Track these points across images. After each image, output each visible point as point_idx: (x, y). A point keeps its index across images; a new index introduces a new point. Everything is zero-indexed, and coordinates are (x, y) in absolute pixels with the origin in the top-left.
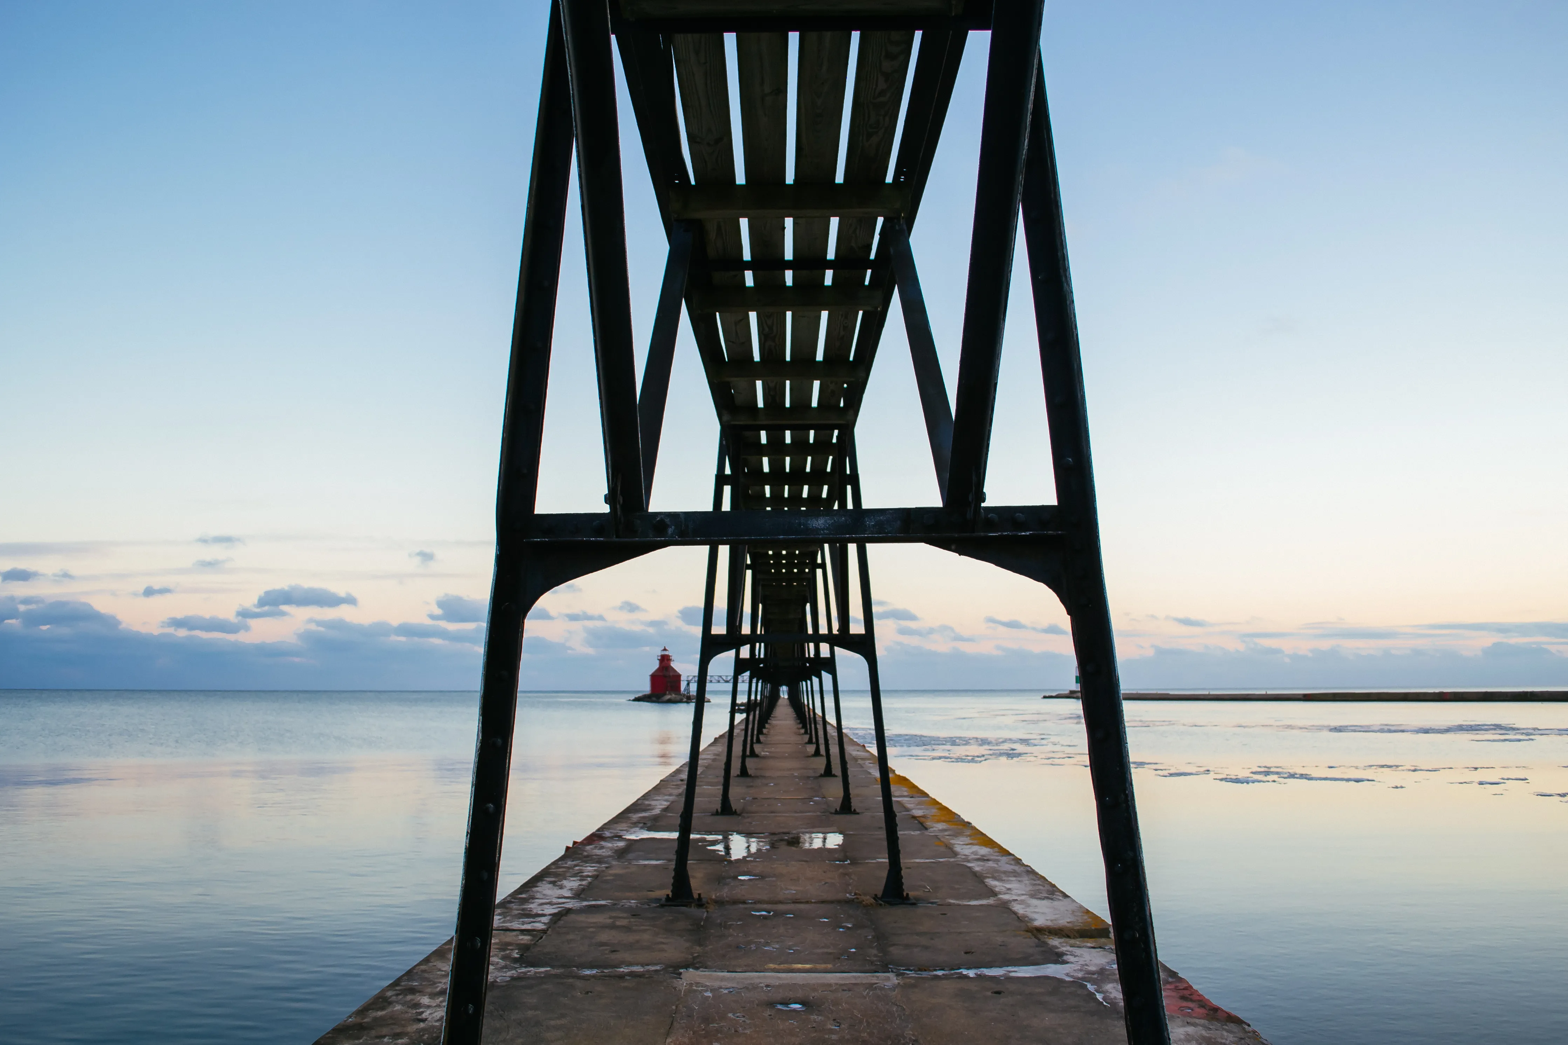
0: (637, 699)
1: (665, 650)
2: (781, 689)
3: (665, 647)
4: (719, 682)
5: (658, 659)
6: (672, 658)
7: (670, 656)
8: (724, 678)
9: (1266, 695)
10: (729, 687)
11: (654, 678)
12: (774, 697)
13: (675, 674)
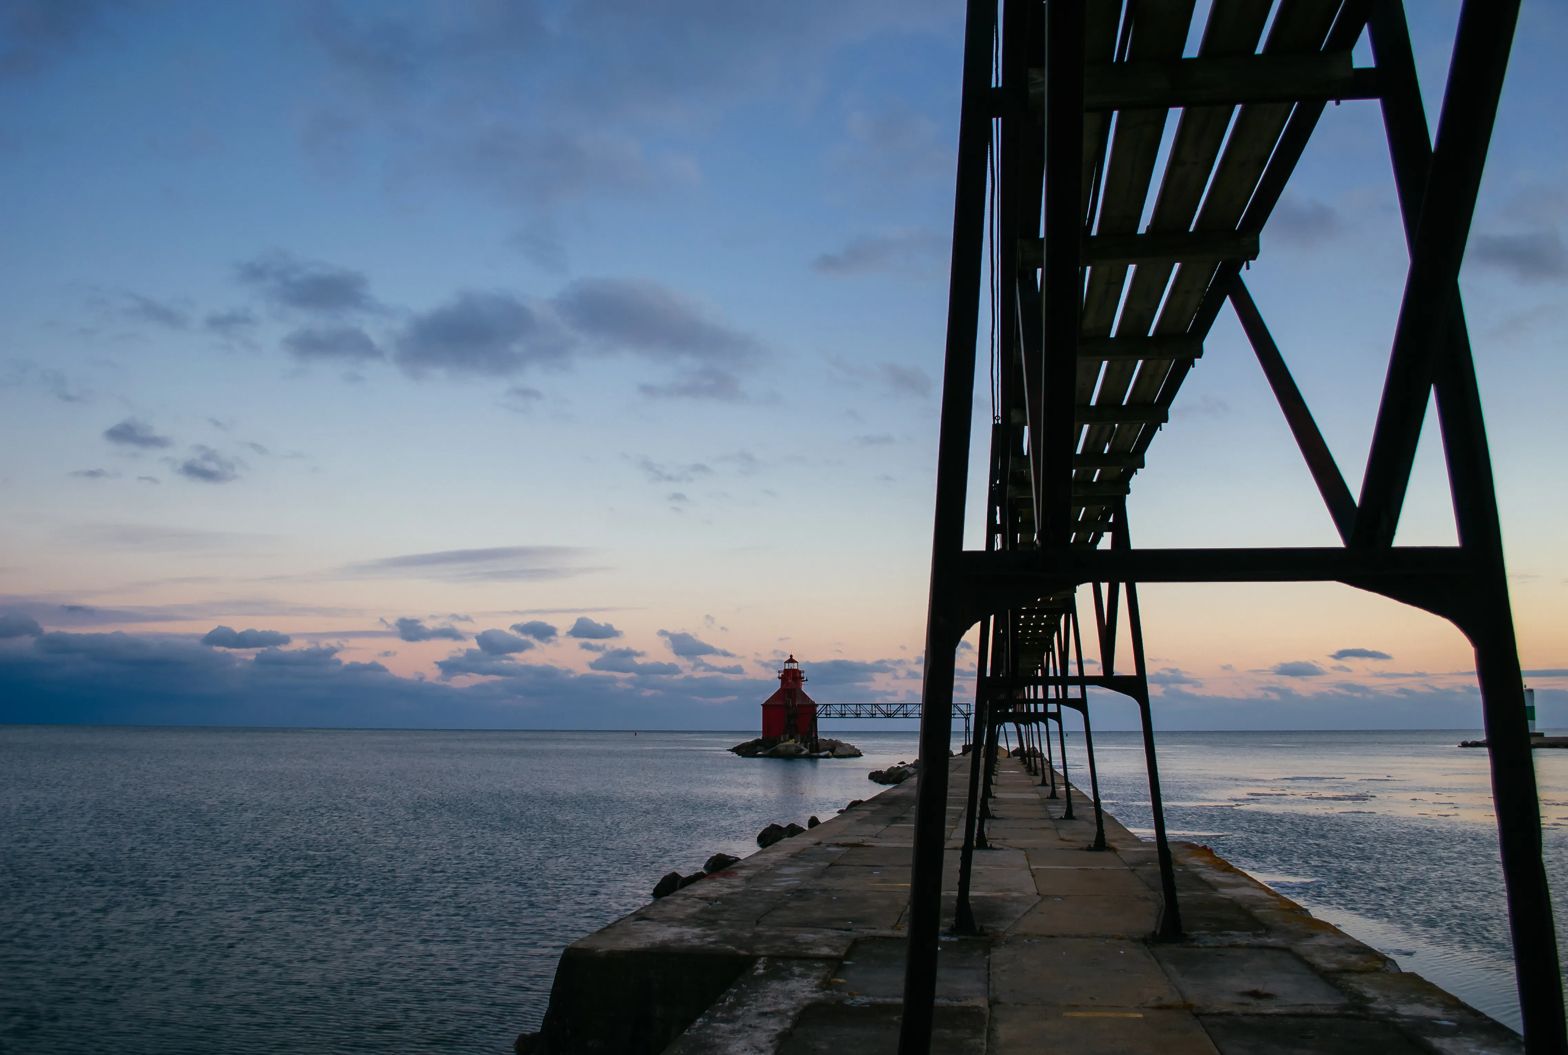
0: (736, 750)
1: (794, 662)
3: (791, 656)
4: (873, 716)
5: (779, 678)
6: (805, 675)
7: (800, 672)
8: (884, 708)
11: (770, 709)
13: (804, 703)
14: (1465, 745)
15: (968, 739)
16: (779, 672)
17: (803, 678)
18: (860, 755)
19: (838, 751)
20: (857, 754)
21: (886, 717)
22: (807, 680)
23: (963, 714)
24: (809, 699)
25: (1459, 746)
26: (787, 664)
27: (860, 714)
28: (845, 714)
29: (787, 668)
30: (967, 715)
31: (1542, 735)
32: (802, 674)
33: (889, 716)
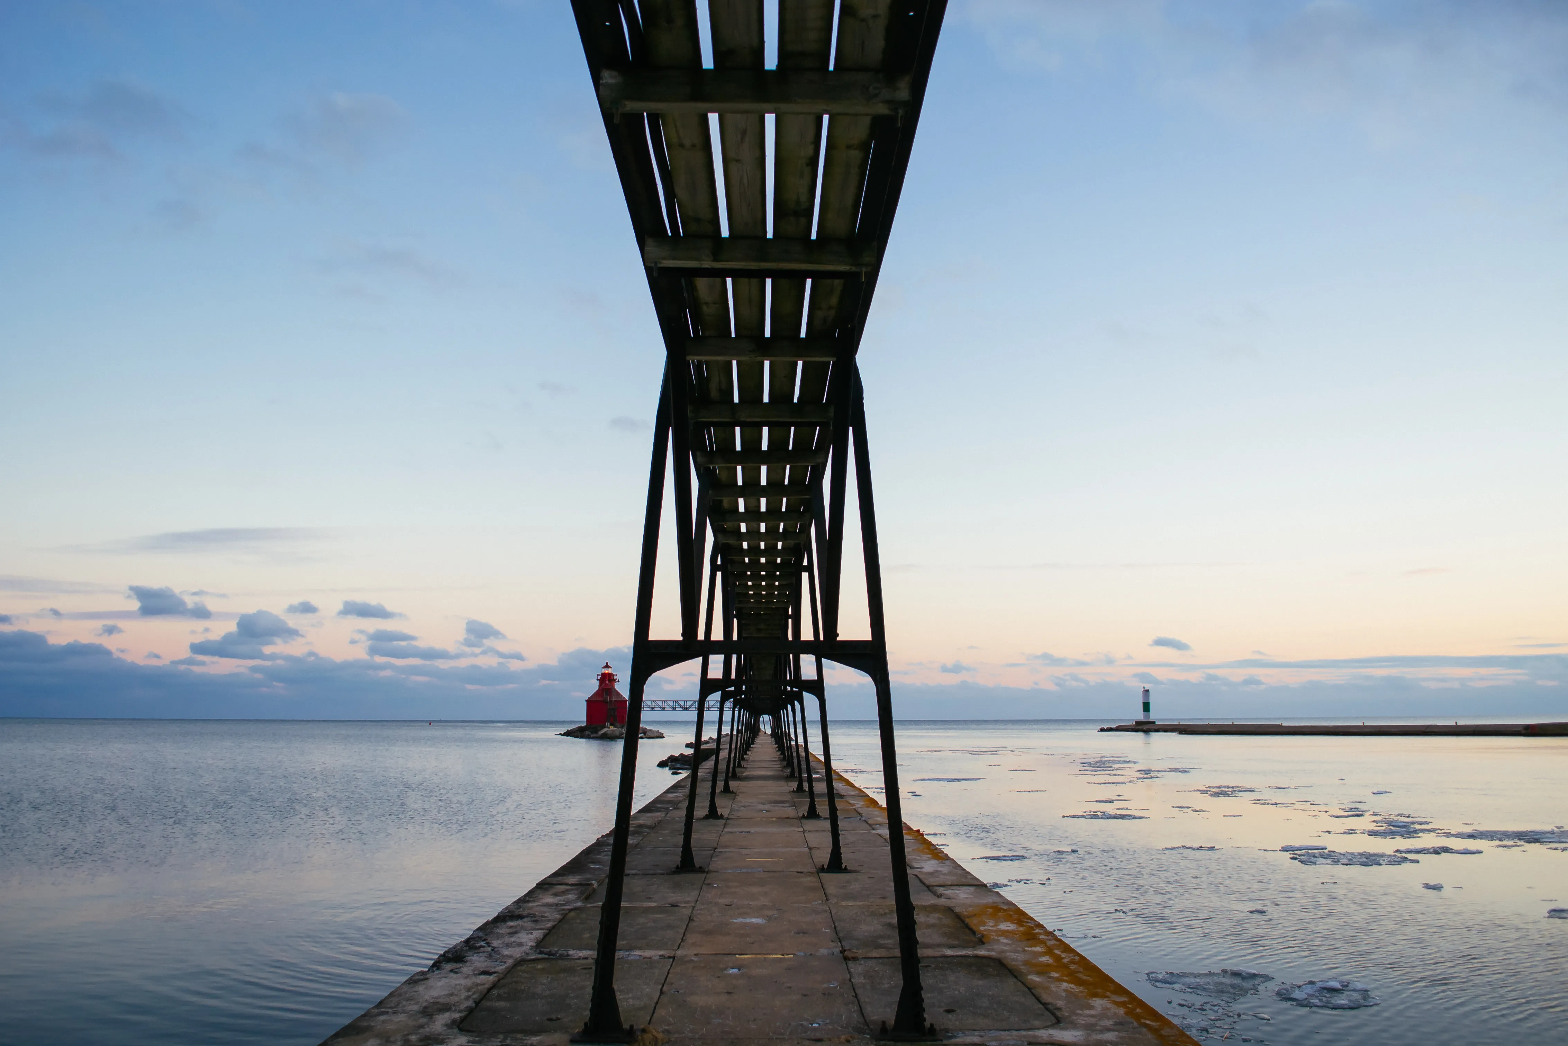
0: (568, 734)
1: (607, 666)
2: (761, 719)
3: (607, 663)
4: (674, 709)
5: (598, 680)
6: (617, 678)
7: (614, 675)
8: (682, 704)
9: (1457, 726)
10: (693, 715)
11: (592, 704)
12: (753, 730)
13: (618, 699)
14: (1102, 730)
16: (597, 675)
17: (616, 680)
18: (663, 737)
19: (649, 734)
20: (661, 736)
21: (683, 710)
22: (619, 681)
24: (622, 696)
25: (1098, 731)
26: (603, 669)
27: (665, 708)
28: (654, 708)
29: (603, 672)
31: (1154, 722)
32: (615, 677)
33: (686, 709)
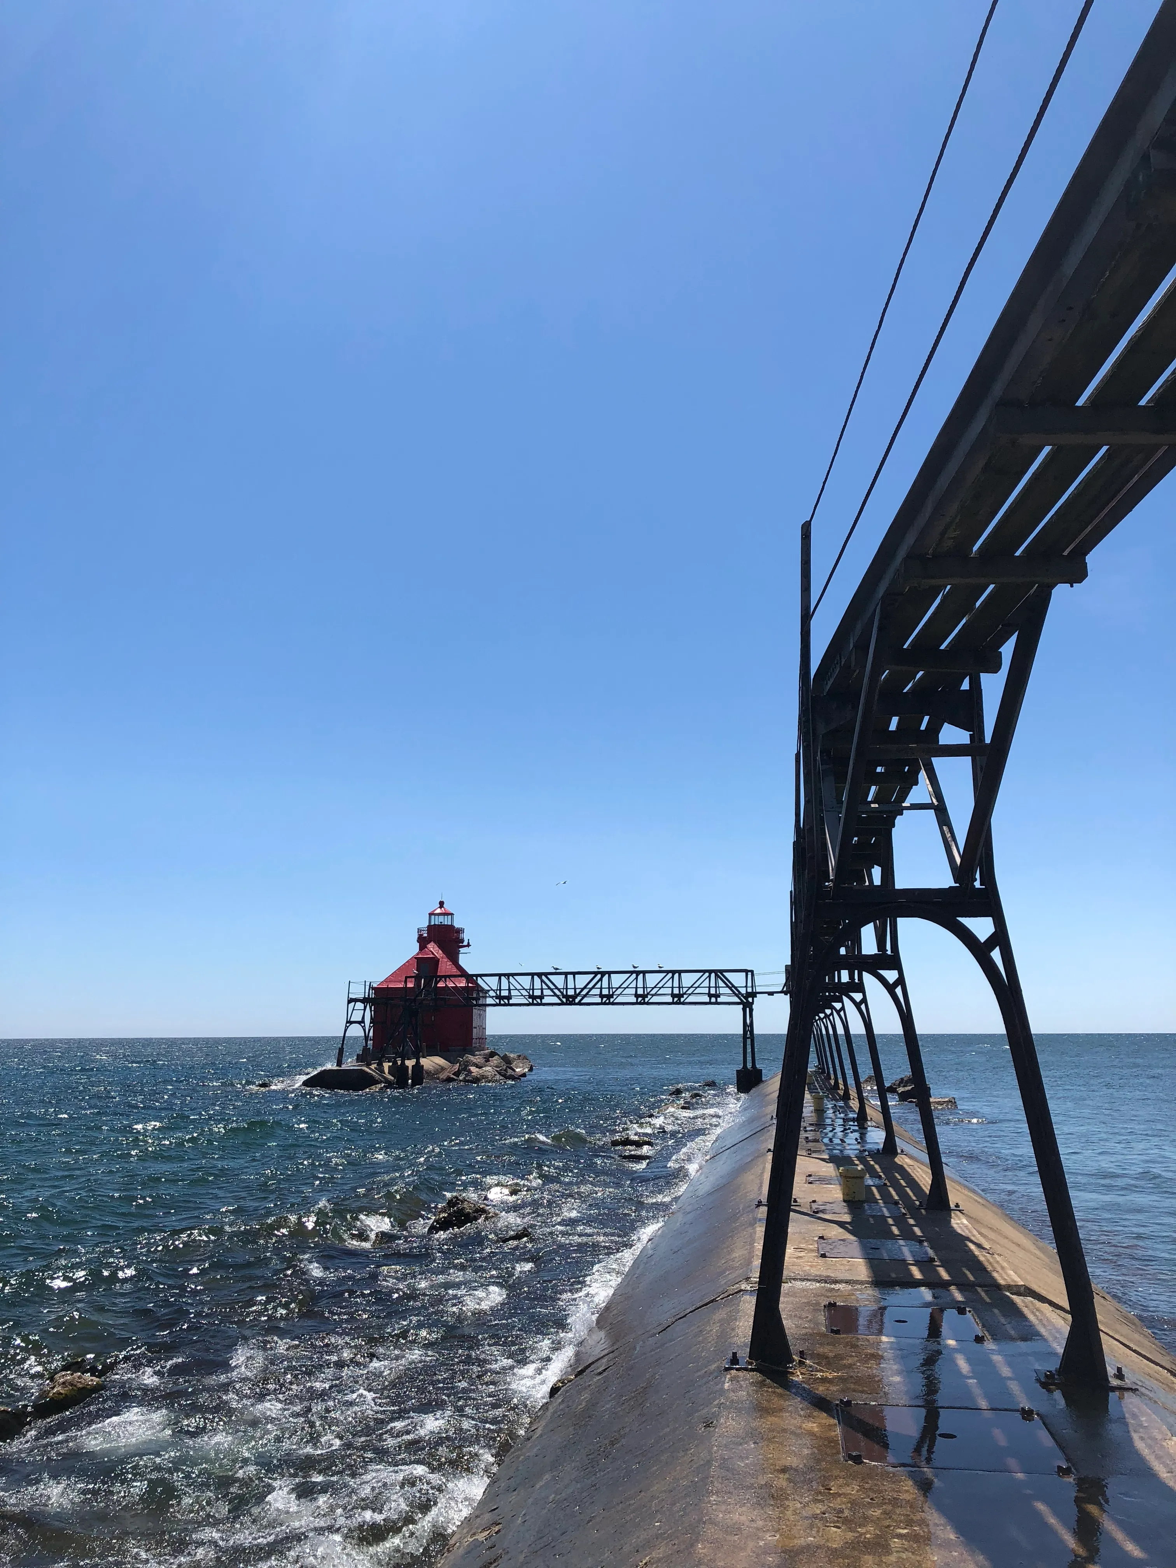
15: (749, 1050)
21: (562, 1004)
23: (738, 994)
30: (746, 998)
33: (570, 1000)
